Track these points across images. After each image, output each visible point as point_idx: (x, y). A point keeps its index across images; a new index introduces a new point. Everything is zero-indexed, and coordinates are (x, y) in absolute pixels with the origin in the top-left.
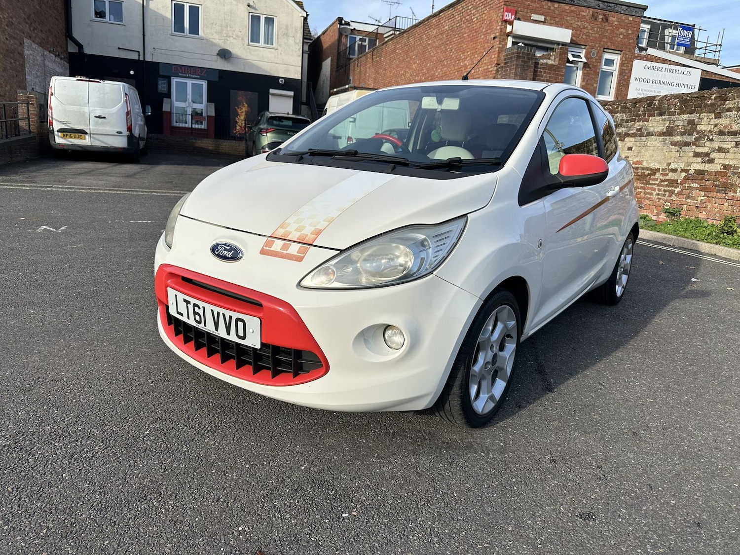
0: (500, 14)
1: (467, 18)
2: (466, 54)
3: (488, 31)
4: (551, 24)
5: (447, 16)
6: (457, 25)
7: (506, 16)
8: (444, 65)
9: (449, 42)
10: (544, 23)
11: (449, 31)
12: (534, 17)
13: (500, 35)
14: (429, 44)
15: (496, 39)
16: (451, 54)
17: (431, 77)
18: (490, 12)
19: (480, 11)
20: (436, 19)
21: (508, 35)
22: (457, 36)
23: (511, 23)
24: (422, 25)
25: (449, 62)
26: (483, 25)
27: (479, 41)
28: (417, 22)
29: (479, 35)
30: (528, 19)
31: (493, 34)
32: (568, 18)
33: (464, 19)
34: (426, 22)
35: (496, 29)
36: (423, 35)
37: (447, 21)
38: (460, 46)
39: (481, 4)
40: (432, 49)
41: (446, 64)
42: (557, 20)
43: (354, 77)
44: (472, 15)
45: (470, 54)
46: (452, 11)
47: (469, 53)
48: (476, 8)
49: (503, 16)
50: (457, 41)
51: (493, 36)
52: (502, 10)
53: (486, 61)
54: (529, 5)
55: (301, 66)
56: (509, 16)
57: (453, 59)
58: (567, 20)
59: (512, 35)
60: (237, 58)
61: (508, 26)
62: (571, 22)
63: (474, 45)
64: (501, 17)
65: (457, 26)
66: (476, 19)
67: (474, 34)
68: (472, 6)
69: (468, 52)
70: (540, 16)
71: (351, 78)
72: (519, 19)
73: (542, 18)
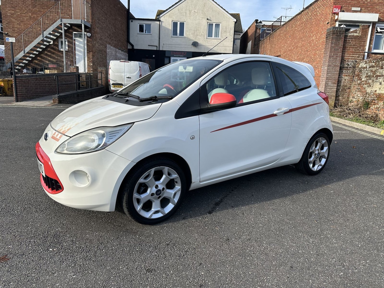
0: (331, 10)
1: (314, 13)
2: (313, 33)
3: (325, 20)
4: (365, 12)
5: (305, 13)
6: (310, 18)
7: (335, 10)
8: (303, 40)
9: (305, 28)
10: (360, 11)
11: (306, 22)
12: (354, 9)
13: (331, 21)
14: (296, 29)
15: (329, 24)
16: (306, 34)
17: (296, 47)
18: (326, 9)
19: (321, 9)
20: (300, 16)
21: (336, 21)
22: (309, 24)
23: (337, 14)
24: (293, 20)
25: (305, 39)
26: (322, 16)
27: (320, 25)
28: (291, 18)
29: (320, 22)
30: (349, 11)
31: (327, 21)
32: (377, 7)
33: (313, 14)
34: (295, 18)
35: (329, 18)
36: (293, 25)
37: (305, 16)
38: (311, 29)
39: (322, 5)
40: (297, 32)
41: (303, 39)
42: (369, 9)
43: (261, 50)
44: (317, 12)
45: (316, 33)
46: (307, 11)
47: (315, 33)
48: (319, 8)
49: (333, 10)
50: (309, 27)
51: (327, 22)
52: (332, 7)
53: (323, 37)
54: (350, 2)
55: (232, 46)
56: (336, 10)
57: (307, 37)
58: (376, 9)
59: (338, 20)
60: (201, 45)
61: (336, 16)
62: (379, 9)
63: (318, 28)
64: (332, 11)
65: (309, 19)
66: (319, 13)
67: (318, 22)
68: (317, 7)
69: (314, 32)
70: (357, 8)
71: (260, 50)
72: (343, 11)
73: (359, 9)
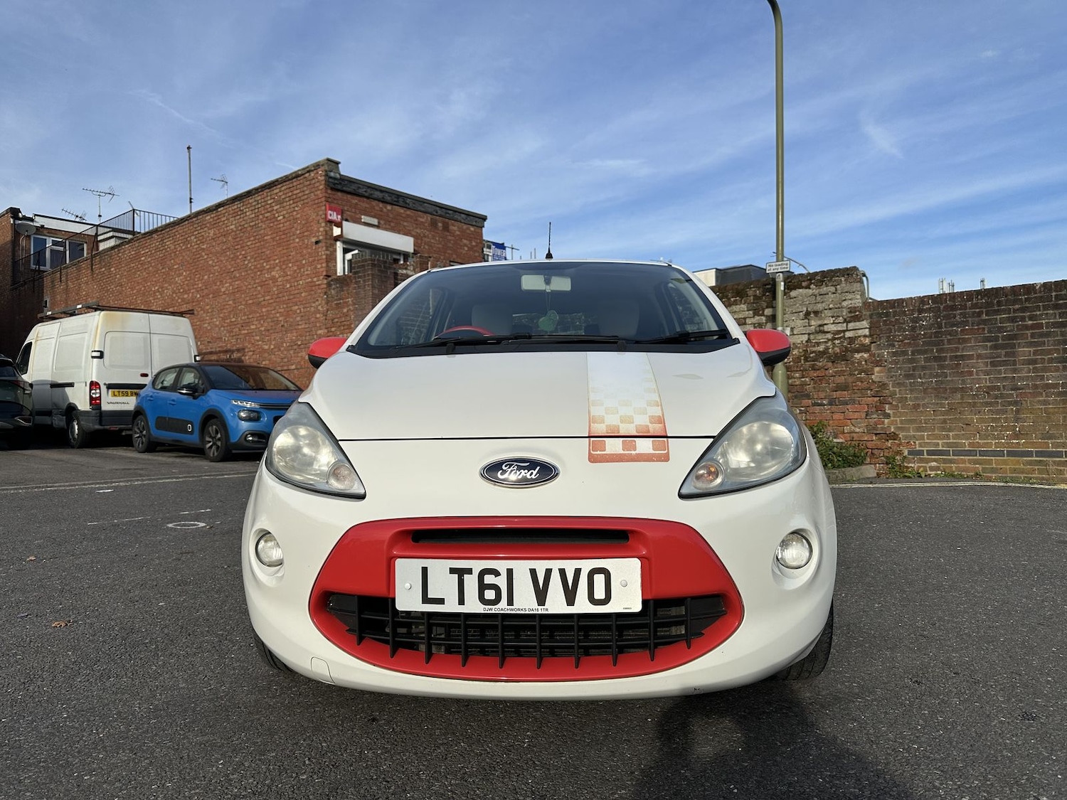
0: (321, 213)
1: (266, 215)
2: (272, 262)
3: (306, 234)
4: (386, 229)
5: (232, 212)
6: (251, 224)
7: (331, 215)
8: (235, 277)
9: (239, 247)
10: (378, 227)
11: (238, 232)
12: (364, 219)
13: (326, 239)
14: (204, 249)
15: (320, 244)
16: (246, 262)
17: (214, 294)
18: (305, 209)
19: (288, 207)
20: (212, 216)
21: (337, 239)
22: (252, 239)
23: (339, 225)
24: (186, 222)
25: (243, 274)
26: (295, 225)
27: (292, 245)
28: (172, 220)
29: (292, 238)
30: (357, 221)
31: (314, 237)
32: (405, 224)
33: (261, 217)
34: (194, 219)
35: (319, 232)
36: (190, 237)
37: (233, 219)
38: (260, 251)
39: (287, 199)
40: (210, 255)
41: (238, 275)
42: (392, 224)
43: (52, 297)
44: (275, 212)
45: (280, 262)
46: (239, 206)
47: (277, 261)
48: (280, 202)
49: (326, 215)
50: (253, 246)
51: (314, 240)
52: (324, 208)
53: (309, 272)
54: (356, 204)
56: (334, 216)
57: (251, 269)
58: (404, 226)
59: (341, 239)
61: (335, 228)
62: (408, 228)
63: (285, 251)
64: (323, 216)
65: (250, 226)
66: (281, 217)
67: (283, 237)
68: (272, 201)
69: (275, 260)
70: (372, 219)
71: (48, 299)
72: (347, 220)
73: (375, 221)
